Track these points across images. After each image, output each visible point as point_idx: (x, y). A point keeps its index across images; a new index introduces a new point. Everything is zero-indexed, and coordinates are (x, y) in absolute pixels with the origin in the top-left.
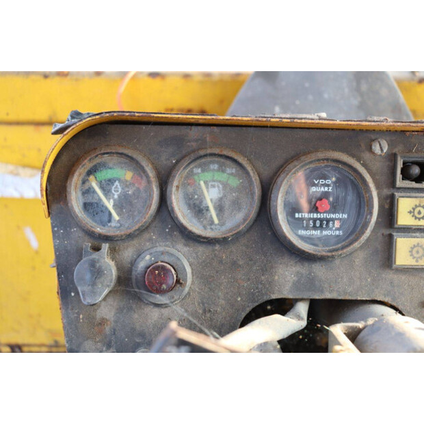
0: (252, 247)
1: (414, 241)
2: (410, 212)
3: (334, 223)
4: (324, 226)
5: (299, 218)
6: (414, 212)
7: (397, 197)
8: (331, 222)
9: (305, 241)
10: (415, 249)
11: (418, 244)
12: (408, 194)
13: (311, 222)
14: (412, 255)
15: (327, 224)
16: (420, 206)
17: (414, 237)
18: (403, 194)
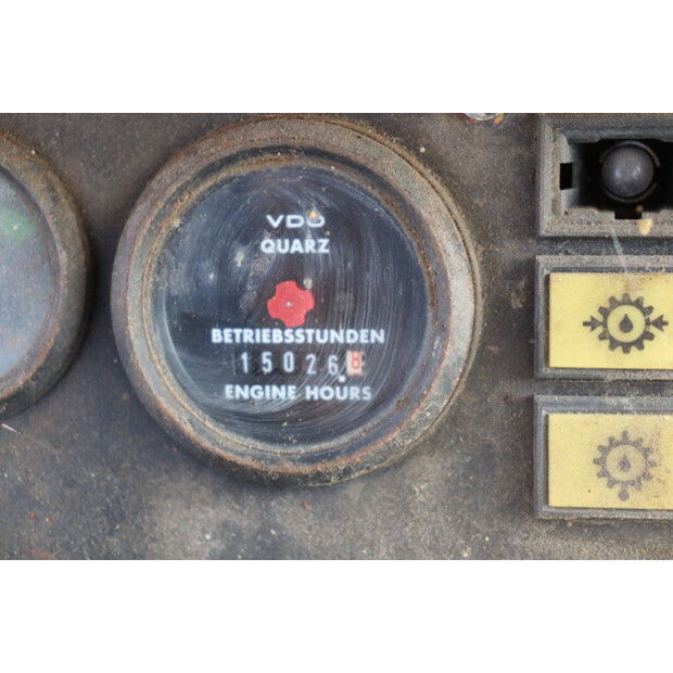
0: (73, 442)
1: (609, 425)
2: (591, 324)
3: (341, 361)
4: (311, 371)
5: (222, 345)
6: (604, 324)
7: (543, 272)
8: (333, 358)
9: (230, 426)
10: (615, 455)
11: (625, 434)
12: (582, 259)
13: (266, 358)
14: (604, 473)
15: (321, 363)
16: (626, 301)
17: (614, 411)
18: (562, 260)
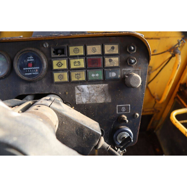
1: (59, 74)
2: (57, 65)
3: (36, 70)
4: (33, 72)
5: (25, 70)
10: (60, 76)
12: (56, 59)
13: (29, 71)
14: (59, 78)
16: (59, 62)
18: (54, 59)
